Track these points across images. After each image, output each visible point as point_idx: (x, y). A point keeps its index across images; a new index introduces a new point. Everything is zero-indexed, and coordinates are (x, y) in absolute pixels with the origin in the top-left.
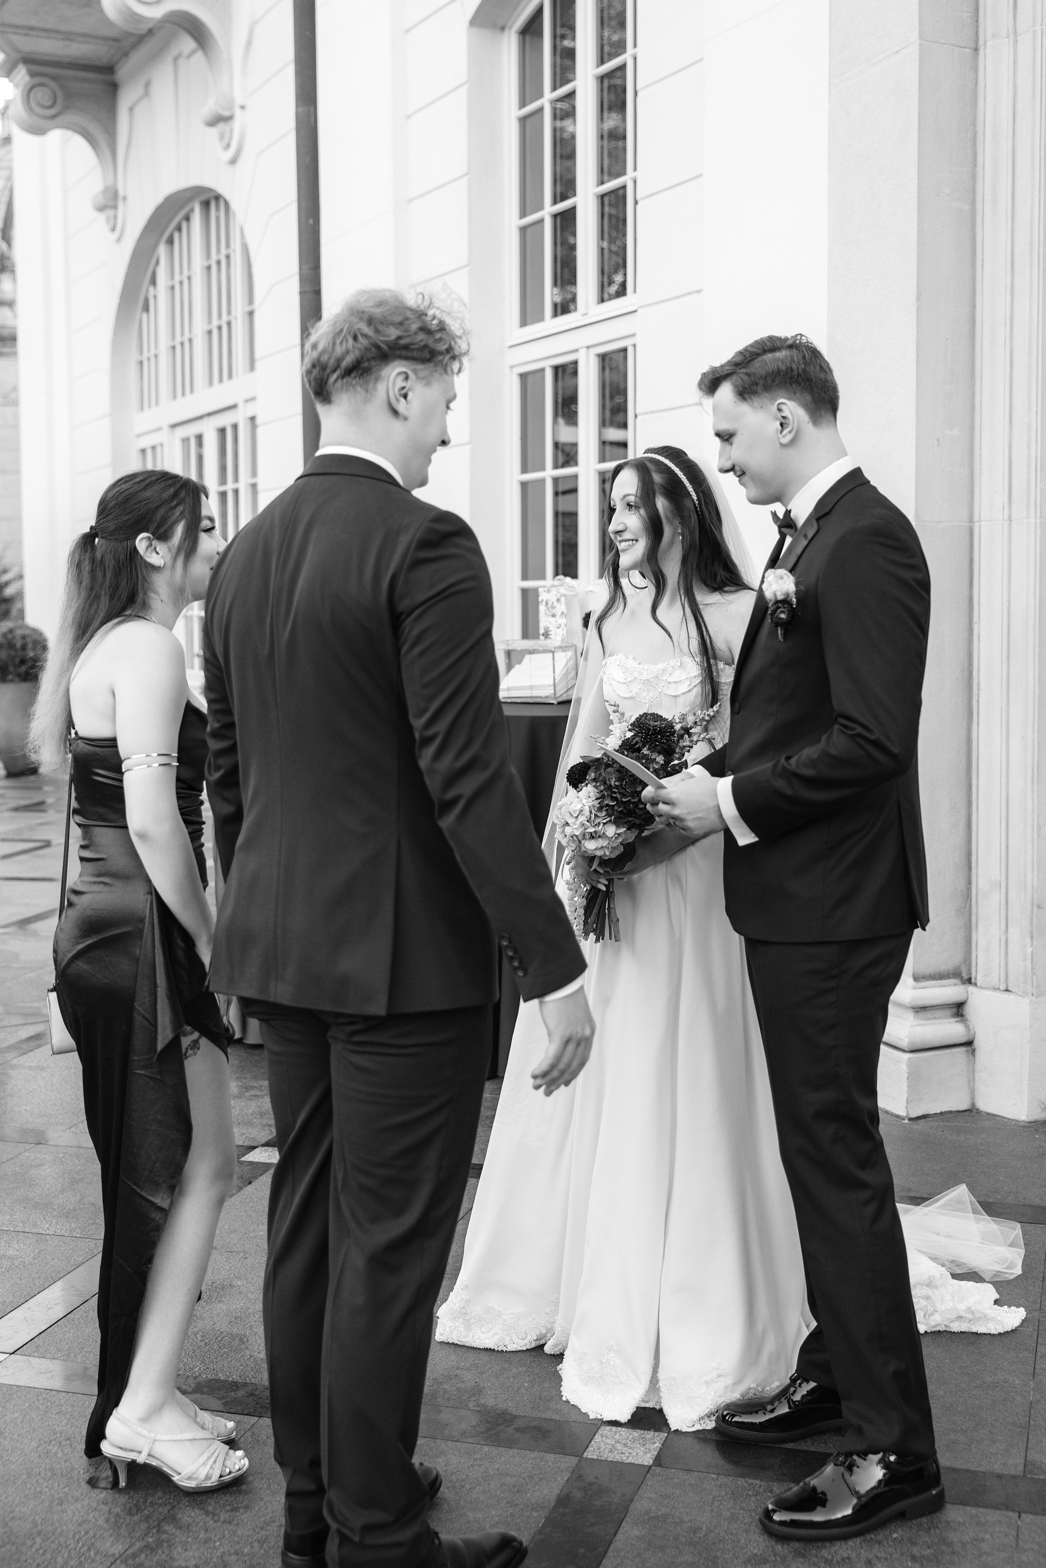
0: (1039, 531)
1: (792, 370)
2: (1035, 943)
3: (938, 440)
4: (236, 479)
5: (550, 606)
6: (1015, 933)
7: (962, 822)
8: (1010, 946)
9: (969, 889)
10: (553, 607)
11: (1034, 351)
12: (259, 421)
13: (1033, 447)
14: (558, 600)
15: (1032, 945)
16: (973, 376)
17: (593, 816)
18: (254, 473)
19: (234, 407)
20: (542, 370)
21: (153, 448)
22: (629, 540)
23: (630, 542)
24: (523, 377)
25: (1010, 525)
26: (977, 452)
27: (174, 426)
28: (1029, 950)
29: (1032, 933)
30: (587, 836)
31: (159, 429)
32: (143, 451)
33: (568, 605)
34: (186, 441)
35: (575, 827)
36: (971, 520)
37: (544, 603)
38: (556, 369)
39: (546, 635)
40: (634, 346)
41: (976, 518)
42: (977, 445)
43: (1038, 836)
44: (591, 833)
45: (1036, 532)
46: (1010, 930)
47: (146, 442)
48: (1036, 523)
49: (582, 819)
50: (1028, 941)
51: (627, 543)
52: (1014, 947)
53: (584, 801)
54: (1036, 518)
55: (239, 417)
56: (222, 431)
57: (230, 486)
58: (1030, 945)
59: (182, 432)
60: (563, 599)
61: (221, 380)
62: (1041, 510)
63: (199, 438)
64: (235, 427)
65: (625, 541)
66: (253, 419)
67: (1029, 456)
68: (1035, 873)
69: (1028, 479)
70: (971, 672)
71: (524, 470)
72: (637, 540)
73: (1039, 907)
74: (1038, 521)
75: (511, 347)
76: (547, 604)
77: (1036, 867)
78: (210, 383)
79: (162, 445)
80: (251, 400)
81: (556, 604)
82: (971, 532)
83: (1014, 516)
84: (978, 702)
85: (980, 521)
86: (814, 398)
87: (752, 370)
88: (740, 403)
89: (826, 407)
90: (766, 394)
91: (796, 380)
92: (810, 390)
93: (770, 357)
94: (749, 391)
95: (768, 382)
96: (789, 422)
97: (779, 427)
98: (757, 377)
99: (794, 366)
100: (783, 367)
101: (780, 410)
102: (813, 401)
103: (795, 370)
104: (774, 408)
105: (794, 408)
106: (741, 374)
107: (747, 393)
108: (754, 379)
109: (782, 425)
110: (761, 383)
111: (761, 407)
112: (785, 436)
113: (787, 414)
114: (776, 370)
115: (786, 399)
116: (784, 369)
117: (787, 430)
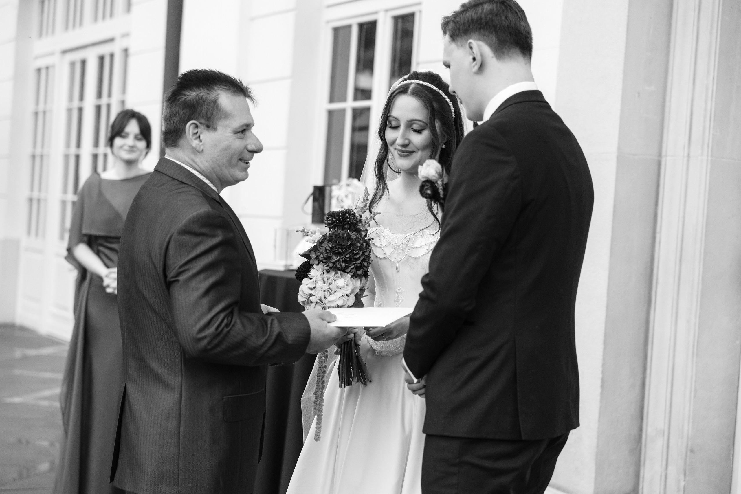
0: (709, 166)
1: (481, 19)
2: (687, 479)
3: (639, 93)
4: (110, 95)
6: (672, 469)
7: (638, 383)
8: (669, 481)
9: (640, 435)
10: (342, 201)
11: (714, 31)
12: (131, 51)
15: (685, 480)
16: (668, 47)
18: (124, 90)
19: (111, 40)
20: (349, 27)
21: (47, 68)
24: (336, 30)
25: (688, 161)
26: (667, 104)
27: (64, 52)
28: (682, 484)
29: (685, 471)
31: (52, 54)
32: (39, 70)
34: (73, 64)
36: (660, 155)
37: (336, 198)
38: (361, 26)
40: (420, 11)
41: (664, 153)
42: (668, 99)
43: (695, 397)
45: (707, 166)
46: (670, 468)
47: (42, 63)
48: (707, 160)
50: (682, 477)
52: (671, 481)
54: (708, 156)
55: (116, 48)
56: (102, 59)
57: (104, 101)
58: (683, 479)
59: (70, 57)
60: (350, 196)
61: (104, 17)
62: (712, 150)
63: (84, 63)
64: (112, 56)
66: (126, 51)
67: (706, 109)
68: (691, 425)
69: (704, 127)
70: (652, 270)
71: (332, 100)
73: (692, 451)
74: (710, 158)
75: (329, 6)
76: (338, 199)
77: (691, 421)
78: (96, 19)
79: (53, 66)
80: (126, 35)
81: (345, 199)
82: (659, 164)
83: (692, 154)
84: (656, 292)
85: (666, 156)
86: (498, 40)
87: (457, 19)
88: (451, 43)
89: (509, 46)
90: (465, 36)
91: (484, 26)
92: (495, 33)
93: (472, 10)
94: (456, 35)
95: (466, 28)
96: (475, 56)
97: (472, 60)
98: (459, 24)
99: (483, 16)
100: (475, 17)
101: (471, 48)
102: (497, 41)
103: (484, 19)
104: (467, 46)
105: (479, 46)
106: (451, 22)
107: (455, 35)
108: (458, 25)
109: (474, 59)
110: (461, 28)
111: (462, 46)
112: (474, 66)
113: (474, 50)
114: (470, 18)
115: (475, 39)
116: (476, 18)
117: (475, 62)
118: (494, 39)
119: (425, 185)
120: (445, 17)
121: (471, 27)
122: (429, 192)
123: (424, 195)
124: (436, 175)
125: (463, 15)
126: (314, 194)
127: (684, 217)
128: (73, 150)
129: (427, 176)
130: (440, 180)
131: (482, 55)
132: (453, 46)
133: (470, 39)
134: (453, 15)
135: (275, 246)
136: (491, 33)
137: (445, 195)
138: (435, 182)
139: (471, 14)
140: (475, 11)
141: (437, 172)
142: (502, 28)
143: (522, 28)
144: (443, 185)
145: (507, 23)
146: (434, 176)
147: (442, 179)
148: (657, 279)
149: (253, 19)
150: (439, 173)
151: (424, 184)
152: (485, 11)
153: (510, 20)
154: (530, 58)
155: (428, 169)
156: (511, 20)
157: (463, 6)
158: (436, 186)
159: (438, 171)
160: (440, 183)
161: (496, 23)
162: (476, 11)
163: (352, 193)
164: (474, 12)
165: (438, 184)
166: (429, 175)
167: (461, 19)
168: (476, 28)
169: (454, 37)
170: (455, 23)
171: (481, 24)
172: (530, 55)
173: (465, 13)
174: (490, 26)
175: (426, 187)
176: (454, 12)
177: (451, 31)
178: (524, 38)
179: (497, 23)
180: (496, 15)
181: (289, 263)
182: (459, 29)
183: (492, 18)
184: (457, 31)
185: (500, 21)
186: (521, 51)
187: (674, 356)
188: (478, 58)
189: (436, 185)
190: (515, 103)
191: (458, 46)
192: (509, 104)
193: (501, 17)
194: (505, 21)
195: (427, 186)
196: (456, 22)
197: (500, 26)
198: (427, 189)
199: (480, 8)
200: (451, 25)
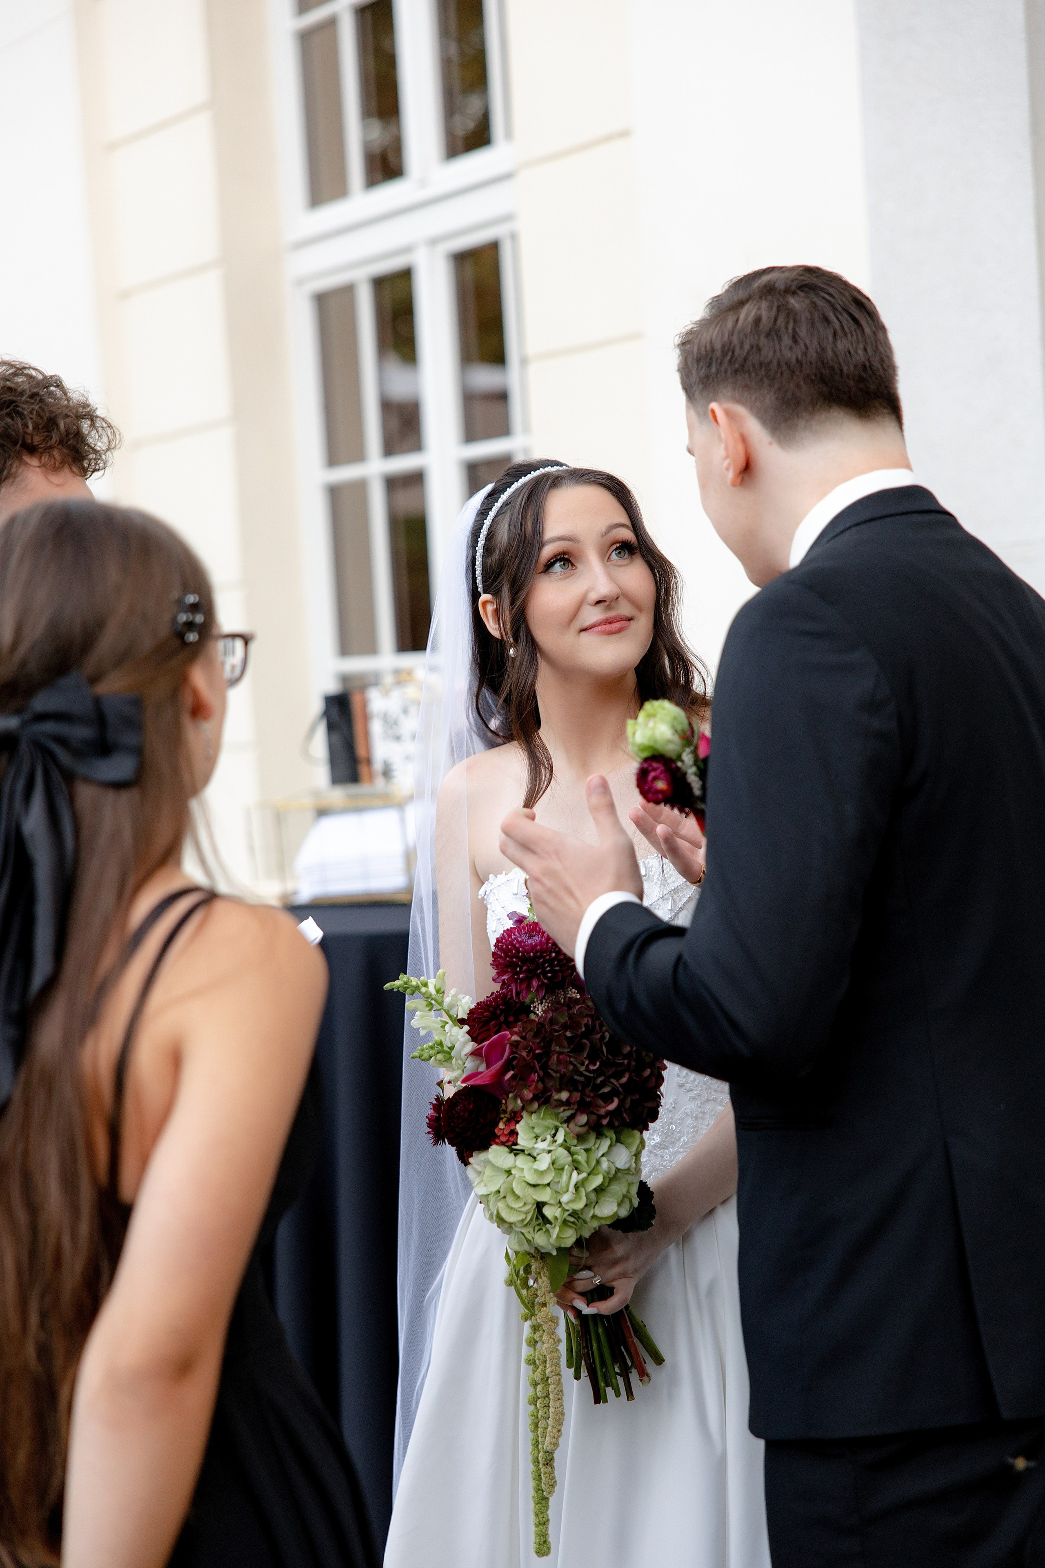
1: (732, 348)
5: (390, 723)
10: (396, 723)
14: (405, 711)
24: (322, 300)
33: (424, 718)
37: (380, 716)
38: (379, 283)
39: (387, 773)
60: (413, 708)
71: (333, 459)
75: (296, 244)
76: (384, 718)
81: (402, 718)
86: (777, 399)
88: (689, 405)
89: (806, 410)
91: (742, 367)
92: (769, 383)
95: (703, 370)
102: (774, 403)
108: (690, 363)
118: (767, 397)
119: (650, 768)
121: (713, 369)
122: (661, 785)
123: (650, 795)
124: (676, 738)
125: (699, 337)
126: (327, 714)
129: (652, 743)
130: (688, 750)
135: (251, 850)
136: (760, 382)
137: (704, 788)
138: (674, 757)
141: (676, 731)
142: (785, 367)
144: (696, 763)
146: (669, 741)
147: (692, 748)
149: (125, 295)
150: (683, 731)
151: (645, 765)
155: (651, 724)
158: (678, 769)
159: (679, 728)
160: (687, 758)
161: (767, 357)
163: (418, 703)
165: (682, 761)
166: (656, 741)
168: (726, 372)
169: (689, 391)
171: (735, 362)
174: (753, 366)
175: (653, 774)
179: (771, 355)
181: (290, 886)
183: (757, 344)
185: (777, 349)
189: (679, 764)
190: (856, 525)
191: (698, 414)
192: (842, 527)
195: (655, 769)
197: (779, 363)
198: (655, 778)
199: (729, 321)
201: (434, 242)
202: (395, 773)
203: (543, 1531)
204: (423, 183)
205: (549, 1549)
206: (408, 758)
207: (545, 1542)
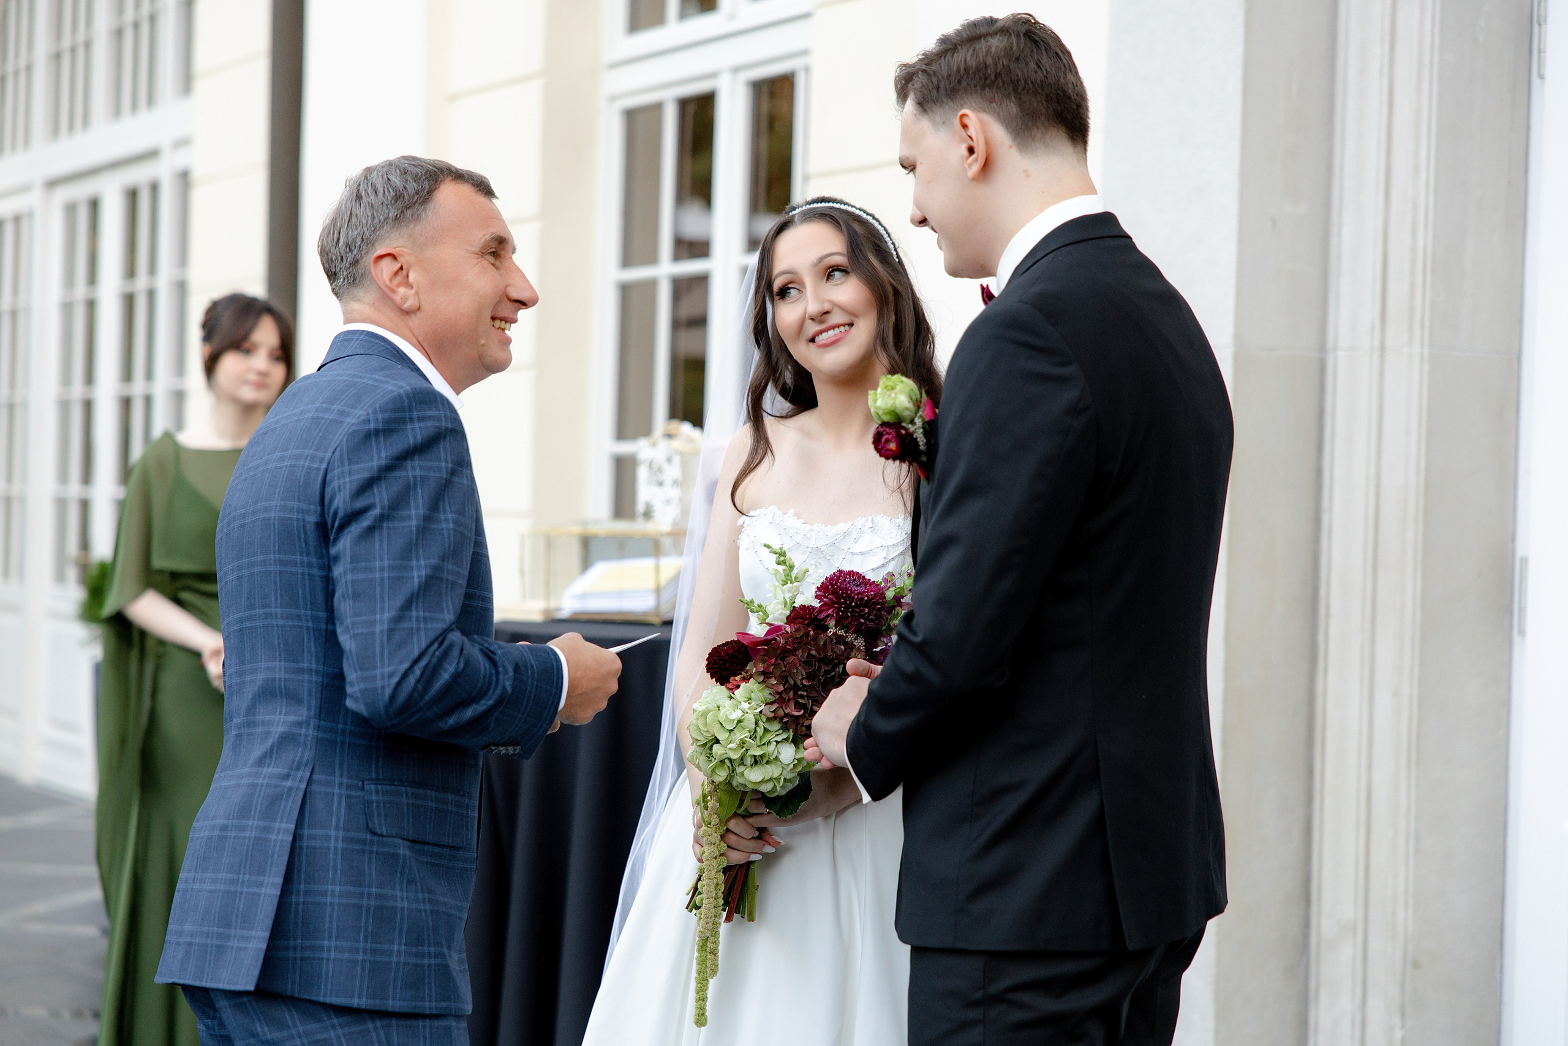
0: (1426, 367)
2: (1408, 1023)
3: (1274, 220)
4: (152, 270)
5: (655, 470)
6: (1375, 1004)
7: (1298, 827)
8: (1369, 1028)
9: (1305, 936)
10: (660, 470)
12: (197, 175)
13: (1421, 235)
14: (669, 460)
15: (1403, 1027)
16: (1329, 120)
17: (760, 731)
18: (183, 257)
19: (151, 155)
20: (656, 108)
21: (17, 219)
22: (838, 326)
23: (842, 329)
24: (631, 116)
25: (1382, 357)
26: (1334, 242)
27: (52, 184)
28: (1399, 1034)
29: (1403, 1007)
30: (749, 761)
31: (25, 188)
33: (685, 467)
34: (71, 209)
35: (730, 746)
36: (1322, 347)
38: (684, 104)
39: (648, 514)
40: (807, 69)
41: (1330, 344)
42: (1333, 229)
43: (1416, 851)
44: (755, 756)
45: (1421, 367)
46: (1371, 1003)
48: (1422, 354)
49: (741, 735)
50: (1397, 1020)
51: (837, 331)
52: (1374, 1030)
53: (746, 706)
54: (1422, 345)
55: (163, 170)
56: (132, 195)
57: (141, 283)
58: (1399, 1025)
59: (63, 194)
61: (134, 107)
62: (1431, 334)
63: (94, 205)
64: (154, 188)
65: (833, 327)
66: (184, 174)
67: (1414, 249)
68: (1410, 910)
69: (1412, 286)
70: (1316, 589)
71: (627, 260)
72: (851, 325)
73: (1416, 965)
74: (1426, 351)
75: (614, 64)
77: (1411, 901)
78: (116, 111)
79: (30, 214)
80: (183, 143)
81: (665, 466)
82: (1322, 366)
83: (1389, 342)
84: (1326, 634)
85: (1336, 349)
86: (1022, 110)
87: (934, 67)
88: (920, 117)
89: (1044, 124)
90: (951, 103)
91: (993, 83)
92: (1015, 97)
93: (965, 48)
94: (930, 99)
95: (952, 85)
96: (974, 144)
97: (966, 153)
98: (938, 78)
99: (989, 61)
100: (972, 63)
101: (965, 126)
102: (1020, 114)
103: (992, 67)
104: (957, 122)
105: (982, 124)
106: (920, 72)
107: (928, 101)
108: (935, 80)
109: (971, 150)
110: (942, 86)
111: (944, 123)
112: (970, 165)
113: (972, 131)
114: (962, 67)
115: (974, 110)
116: (974, 66)
117: (974, 156)
118: (1013, 108)
119: (885, 432)
120: (905, 65)
121: (964, 83)
122: (892, 446)
125: (947, 59)
127: (1378, 476)
128: (77, 390)
129: (890, 410)
130: (918, 415)
131: (988, 144)
132: (925, 124)
133: (962, 107)
134: (920, 60)
135: (522, 572)
136: (1008, 97)
138: (907, 420)
139: (961, 57)
140: (971, 50)
141: (910, 399)
142: (1031, 85)
143: (1070, 85)
144: (924, 427)
145: (1040, 76)
148: (1328, 607)
149: (453, 98)
150: (915, 400)
152: (993, 49)
153: (1046, 70)
154: (1086, 150)
155: (889, 394)
156: (1049, 69)
157: (944, 40)
158: (910, 432)
159: (913, 396)
160: (917, 421)
161: (1017, 75)
162: (974, 50)
163: (681, 453)
164: (970, 52)
165: (913, 424)
167: (942, 67)
168: (975, 87)
169: (924, 105)
170: (929, 74)
171: (986, 79)
172: (1085, 142)
173: (949, 55)
174: (1004, 83)
175: (887, 437)
176: (923, 54)
177: (919, 93)
178: (1075, 107)
179: (1020, 75)
180: (1018, 59)
181: (553, 604)
182: (938, 88)
183: (1009, 67)
184: (934, 93)
185: (1025, 70)
186: (1068, 134)
187: (1370, 767)
188: (980, 149)
189: (911, 427)
191: (934, 123)
192: (1054, 246)
193: (1027, 63)
194: (1036, 72)
195: (888, 433)
196: (932, 73)
197: (1026, 82)
198: (888, 440)
199: (982, 46)
200: (919, 81)
201: (736, 70)
202: (655, 514)
203: (702, 1005)
204: (732, 17)
205: (706, 1020)
206: (668, 502)
207: (703, 1014)
